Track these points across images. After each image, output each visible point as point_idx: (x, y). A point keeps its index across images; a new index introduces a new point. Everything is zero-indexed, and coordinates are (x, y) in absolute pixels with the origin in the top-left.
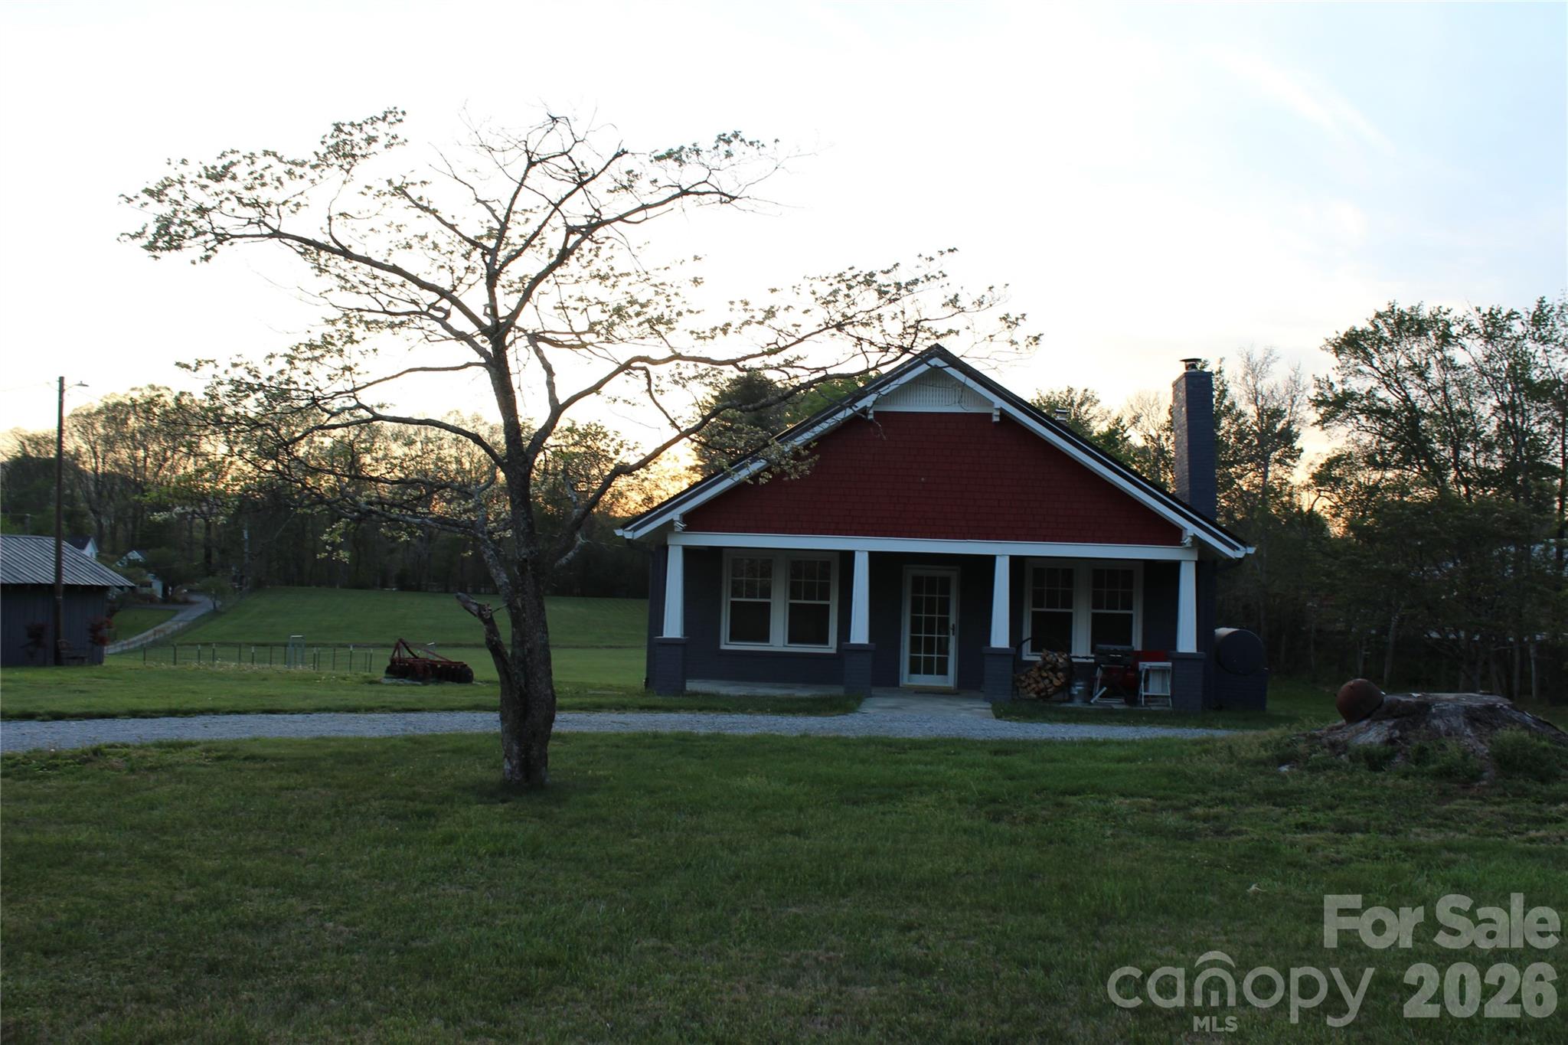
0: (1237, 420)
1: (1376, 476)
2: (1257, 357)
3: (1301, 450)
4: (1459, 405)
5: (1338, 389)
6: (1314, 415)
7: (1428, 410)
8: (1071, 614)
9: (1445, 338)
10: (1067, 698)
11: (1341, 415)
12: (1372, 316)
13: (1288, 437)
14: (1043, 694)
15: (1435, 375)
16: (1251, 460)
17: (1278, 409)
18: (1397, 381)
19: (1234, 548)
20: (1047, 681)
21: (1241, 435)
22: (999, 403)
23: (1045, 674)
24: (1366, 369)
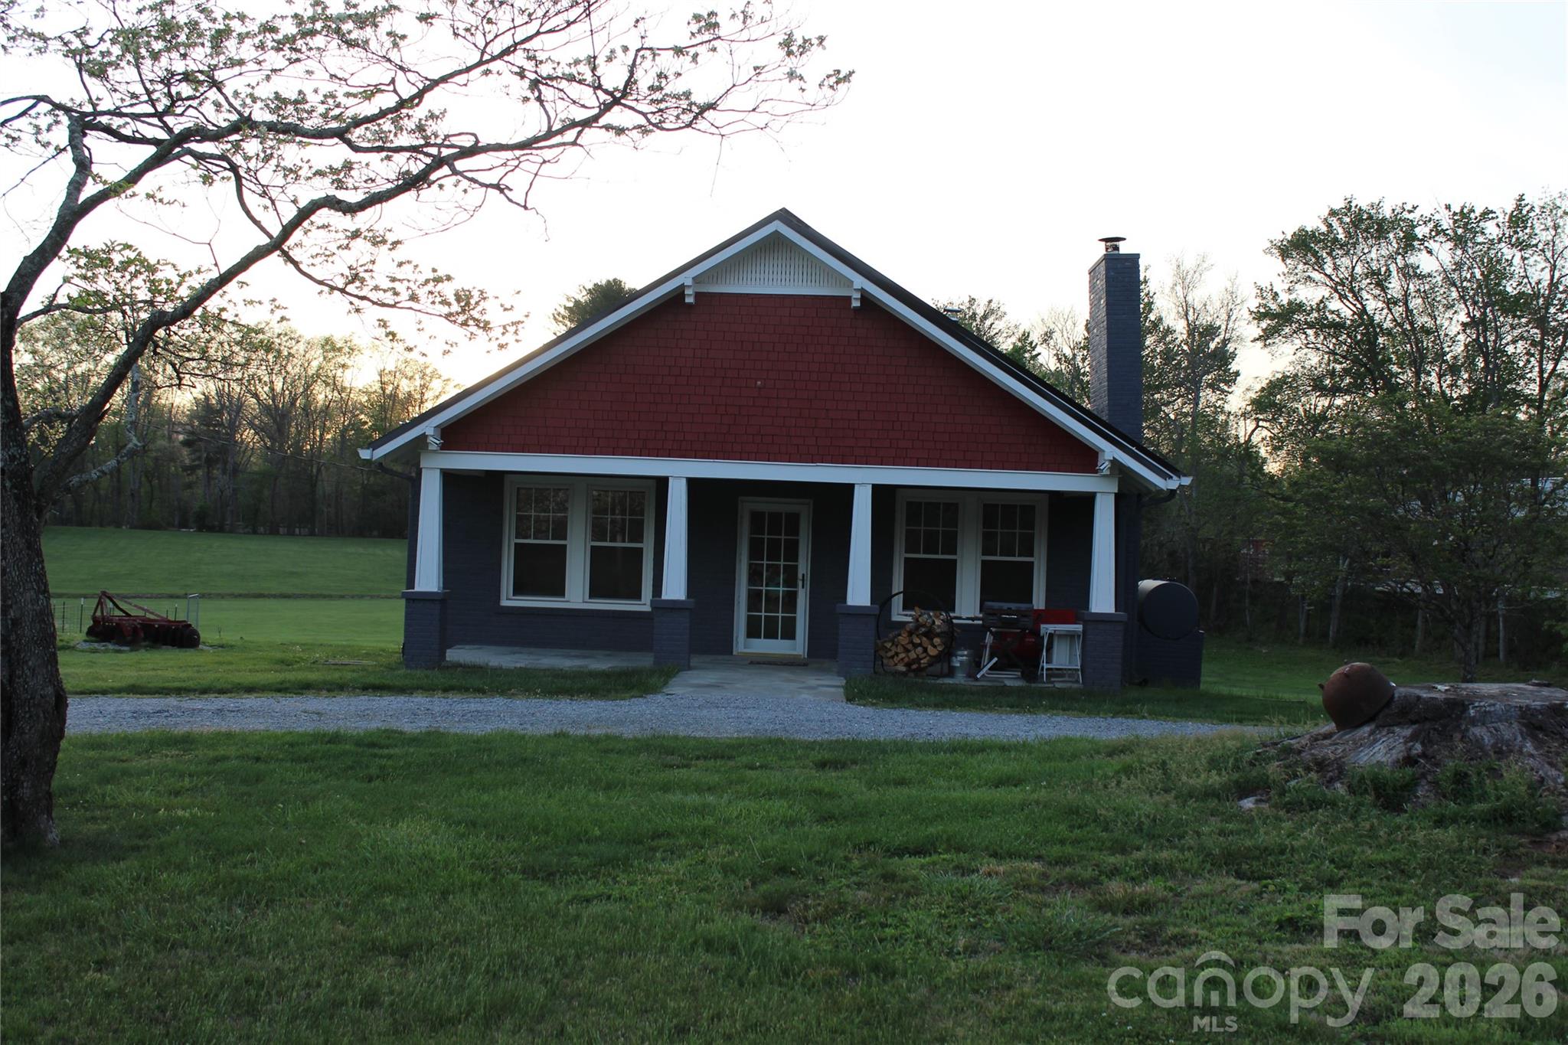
0: (1164, 337)
1: (1324, 402)
2: (1189, 264)
3: (1237, 374)
4: (1423, 320)
5: (1284, 298)
6: (1254, 330)
7: (1388, 324)
8: (955, 561)
9: (1409, 241)
10: (946, 670)
11: (1287, 330)
12: (1325, 213)
13: (1222, 358)
14: (914, 667)
15: (1395, 286)
16: (1179, 385)
17: (1211, 326)
18: (1352, 290)
19: (1165, 476)
20: (920, 649)
21: (1168, 355)
22: (860, 281)
23: (917, 641)
24: (1316, 275)
